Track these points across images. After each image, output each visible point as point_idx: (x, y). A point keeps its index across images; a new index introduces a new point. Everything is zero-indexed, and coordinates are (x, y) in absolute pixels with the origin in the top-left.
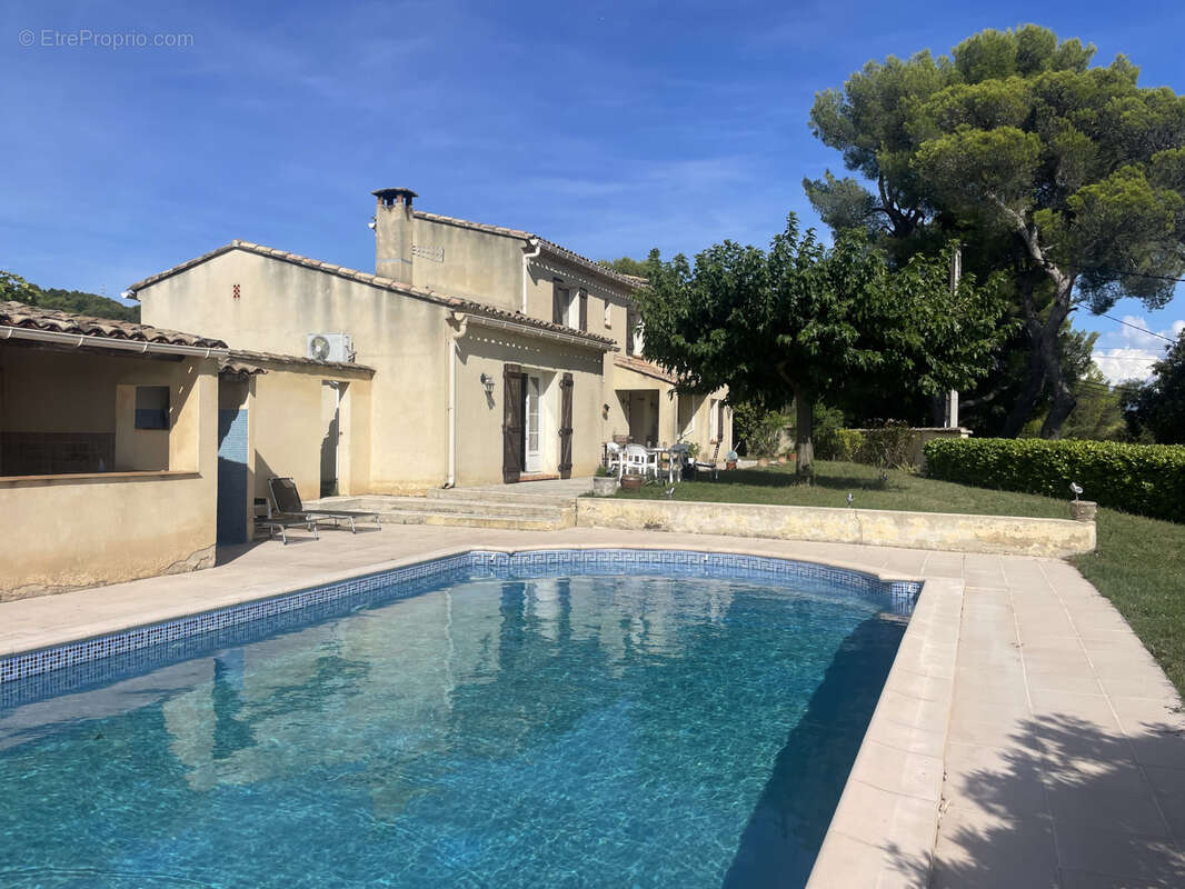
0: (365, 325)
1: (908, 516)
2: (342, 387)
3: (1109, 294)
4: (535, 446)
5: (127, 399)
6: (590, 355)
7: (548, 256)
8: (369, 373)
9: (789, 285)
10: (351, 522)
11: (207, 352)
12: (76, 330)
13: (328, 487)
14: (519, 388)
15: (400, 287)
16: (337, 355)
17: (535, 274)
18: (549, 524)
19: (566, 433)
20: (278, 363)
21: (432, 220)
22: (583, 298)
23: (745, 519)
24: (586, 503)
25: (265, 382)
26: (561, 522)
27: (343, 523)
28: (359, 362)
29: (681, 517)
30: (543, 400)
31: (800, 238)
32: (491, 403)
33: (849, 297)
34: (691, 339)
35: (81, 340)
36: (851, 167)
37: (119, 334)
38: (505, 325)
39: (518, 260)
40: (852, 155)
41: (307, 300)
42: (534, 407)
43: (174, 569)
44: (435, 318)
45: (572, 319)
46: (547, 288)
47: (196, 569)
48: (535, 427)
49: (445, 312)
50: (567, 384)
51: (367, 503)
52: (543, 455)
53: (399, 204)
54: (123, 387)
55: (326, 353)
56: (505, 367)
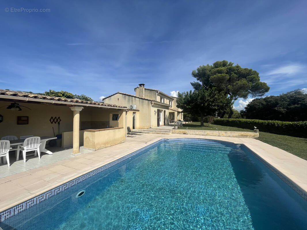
0: (138, 103)
1: (227, 132)
2: (135, 113)
3: (237, 97)
4: (160, 121)
5: (111, 116)
6: (167, 107)
7: (160, 93)
8: (139, 111)
11: (125, 109)
13: (134, 128)
14: (159, 113)
15: (143, 98)
16: (134, 108)
19: (165, 119)
22: (164, 99)
23: (200, 133)
24: (174, 130)
27: (137, 134)
28: (137, 109)
29: (189, 132)
30: (161, 114)
32: (155, 115)
35: (109, 107)
36: (198, 80)
38: (158, 103)
39: (156, 94)
40: (197, 78)
41: (129, 101)
43: (120, 143)
44: (149, 103)
46: (159, 97)
49: (150, 102)
50: (165, 112)
53: (142, 86)
54: (110, 114)
55: (132, 108)
56: (158, 109)
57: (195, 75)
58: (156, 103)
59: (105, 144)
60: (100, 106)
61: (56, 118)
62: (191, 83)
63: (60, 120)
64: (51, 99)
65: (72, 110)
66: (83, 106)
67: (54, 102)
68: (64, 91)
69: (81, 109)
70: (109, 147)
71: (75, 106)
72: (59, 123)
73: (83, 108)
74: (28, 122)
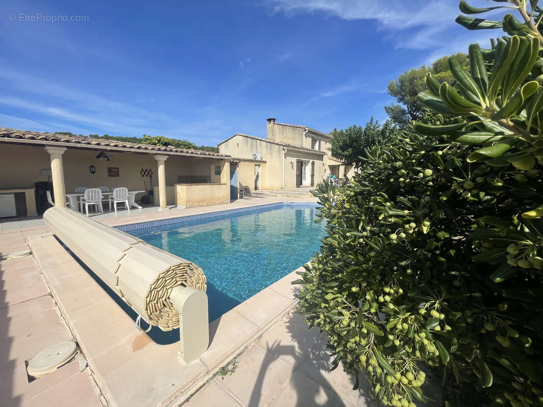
0: (264, 151)
2: (259, 166)
4: (305, 179)
5: (213, 169)
6: (320, 156)
7: (310, 132)
8: (265, 162)
9: (369, 136)
10: (259, 196)
11: (227, 158)
12: (201, 154)
13: (256, 188)
14: (301, 165)
15: (272, 142)
16: (258, 158)
17: (306, 136)
18: (304, 196)
19: (313, 176)
20: (245, 160)
21: (282, 125)
22: (320, 142)
25: (241, 165)
26: (307, 196)
28: (263, 160)
30: (307, 167)
31: (374, 123)
32: (293, 168)
33: (386, 138)
34: (343, 151)
35: (202, 156)
36: (399, 102)
37: (209, 155)
38: (297, 149)
39: (302, 133)
40: (400, 99)
41: (252, 146)
42: (305, 169)
43: (222, 203)
44: (279, 148)
45: (316, 148)
46: (310, 140)
47: (226, 203)
48: (305, 174)
49: (282, 147)
50: (313, 164)
51: (265, 192)
52: (307, 181)
53: (272, 122)
54: (212, 166)
55: (256, 158)
56: (297, 160)
57: (394, 93)
58: (291, 149)
59: (199, 202)
60: (188, 155)
61: (147, 170)
62: (386, 108)
63: (152, 173)
64: (131, 147)
65: (156, 159)
66: (168, 155)
67: (133, 151)
68: (160, 136)
69: (165, 158)
70: (204, 206)
71: (159, 154)
72: (151, 176)
73: (168, 157)
74: (118, 173)
